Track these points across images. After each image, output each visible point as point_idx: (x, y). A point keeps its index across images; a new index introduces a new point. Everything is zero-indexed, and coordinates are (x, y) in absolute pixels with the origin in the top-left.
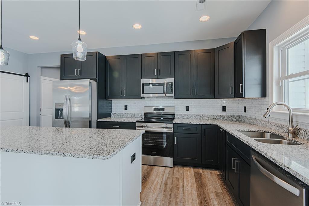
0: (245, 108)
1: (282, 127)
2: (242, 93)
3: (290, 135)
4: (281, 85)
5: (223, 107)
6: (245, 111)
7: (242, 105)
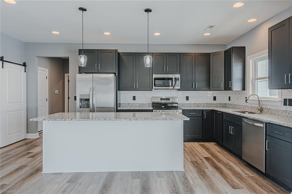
0: (230, 97)
1: (255, 108)
2: (231, 87)
3: (259, 111)
4: (254, 83)
5: (214, 97)
6: (230, 100)
7: (227, 95)
